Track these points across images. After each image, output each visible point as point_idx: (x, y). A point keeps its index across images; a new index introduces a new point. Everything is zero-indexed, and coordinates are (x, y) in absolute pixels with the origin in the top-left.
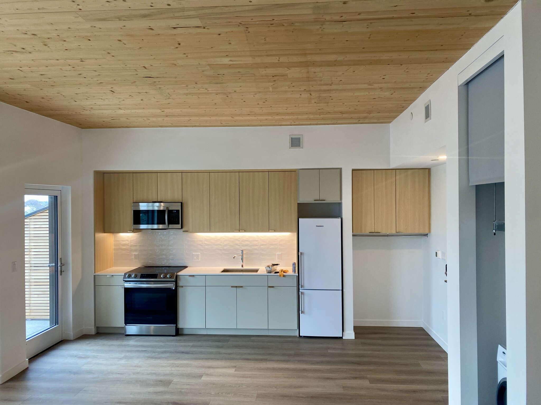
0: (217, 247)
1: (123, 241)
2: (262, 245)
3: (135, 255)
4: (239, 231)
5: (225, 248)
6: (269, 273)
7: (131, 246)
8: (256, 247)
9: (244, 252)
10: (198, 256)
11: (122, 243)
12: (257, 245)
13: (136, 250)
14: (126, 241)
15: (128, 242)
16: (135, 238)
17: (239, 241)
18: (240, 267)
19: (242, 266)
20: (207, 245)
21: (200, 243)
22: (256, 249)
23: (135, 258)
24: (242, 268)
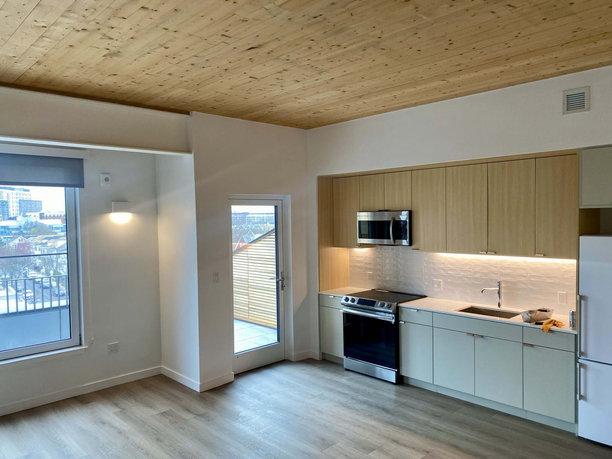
0: (465, 274)
1: (357, 256)
2: (533, 276)
3: (370, 275)
4: (487, 252)
5: (476, 276)
6: (527, 322)
7: (366, 264)
8: (523, 279)
9: (503, 285)
10: (439, 284)
11: (356, 260)
12: (524, 276)
13: (370, 269)
14: (361, 257)
15: (362, 259)
16: (369, 255)
17: (496, 267)
18: (495, 307)
19: (499, 305)
20: (451, 270)
21: (442, 266)
22: (522, 282)
23: (370, 279)
24: (498, 308)
